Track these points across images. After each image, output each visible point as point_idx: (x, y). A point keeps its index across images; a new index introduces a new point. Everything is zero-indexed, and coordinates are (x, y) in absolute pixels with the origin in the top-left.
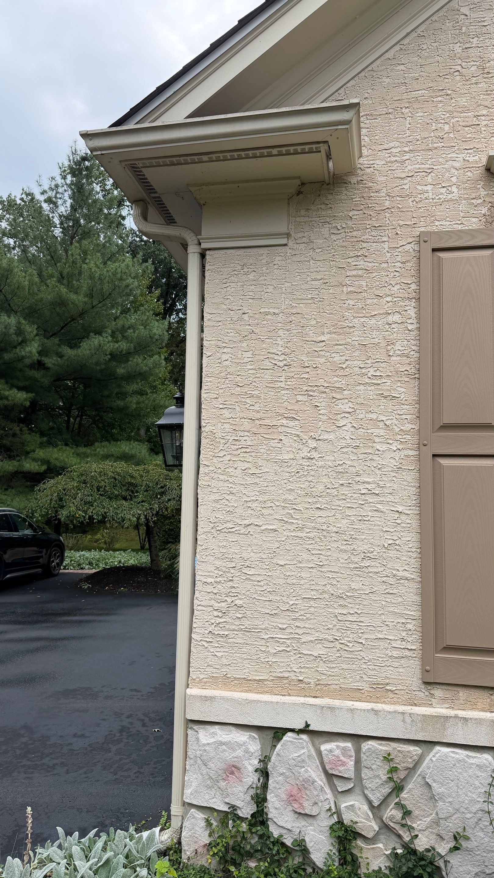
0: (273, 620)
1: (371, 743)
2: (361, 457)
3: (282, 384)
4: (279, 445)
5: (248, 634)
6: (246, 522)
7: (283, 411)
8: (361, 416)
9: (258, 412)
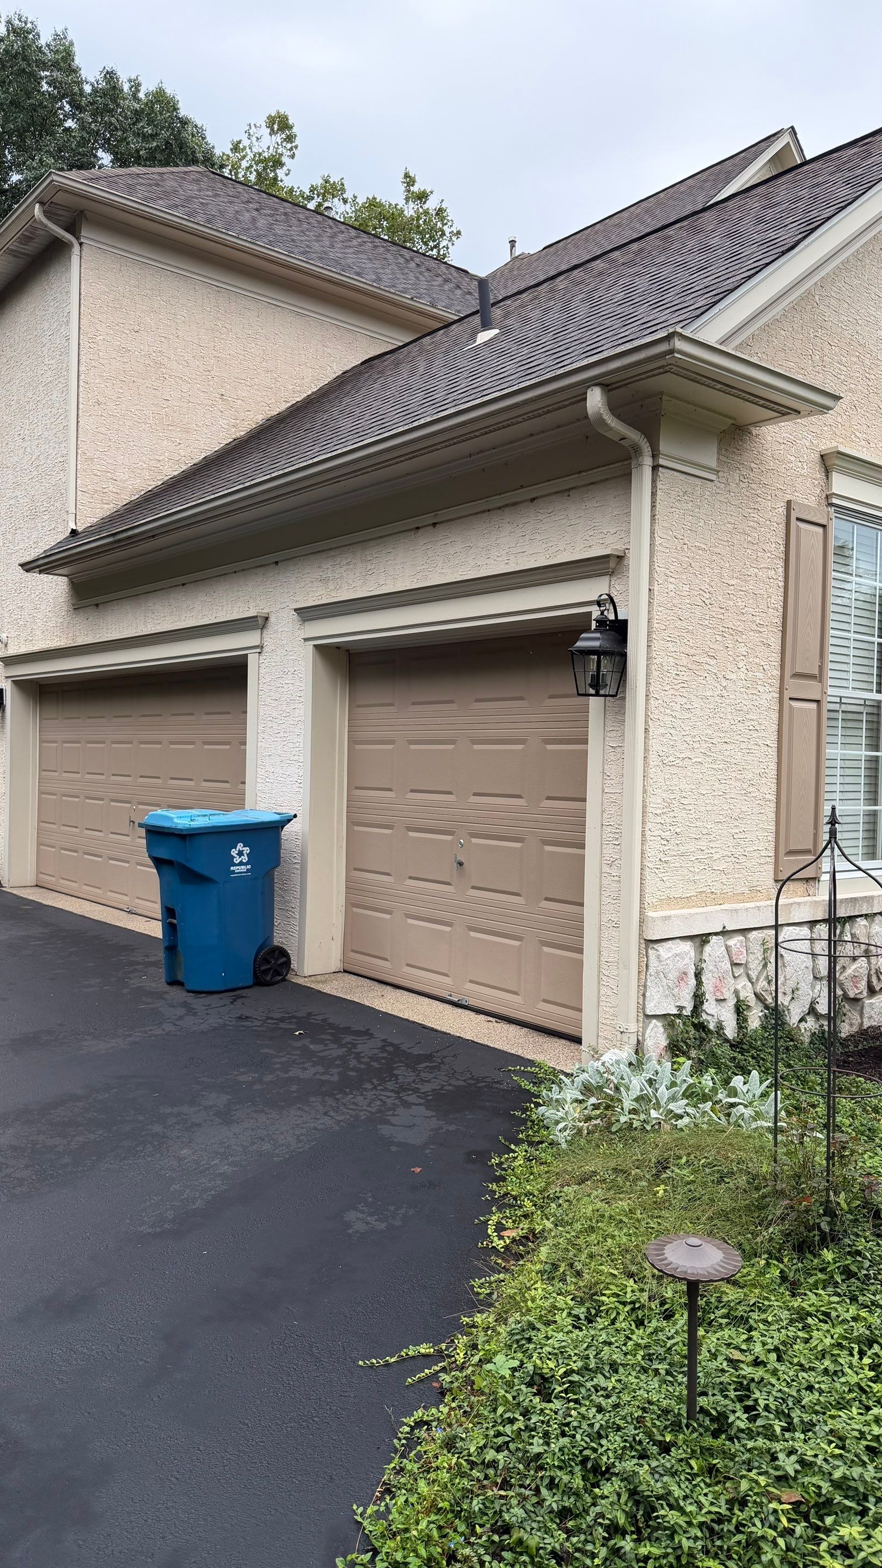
0: (697, 843)
1: (754, 932)
2: (751, 696)
3: (707, 622)
4: (704, 682)
5: (682, 858)
6: (683, 755)
7: (707, 650)
8: (751, 660)
9: (692, 648)
